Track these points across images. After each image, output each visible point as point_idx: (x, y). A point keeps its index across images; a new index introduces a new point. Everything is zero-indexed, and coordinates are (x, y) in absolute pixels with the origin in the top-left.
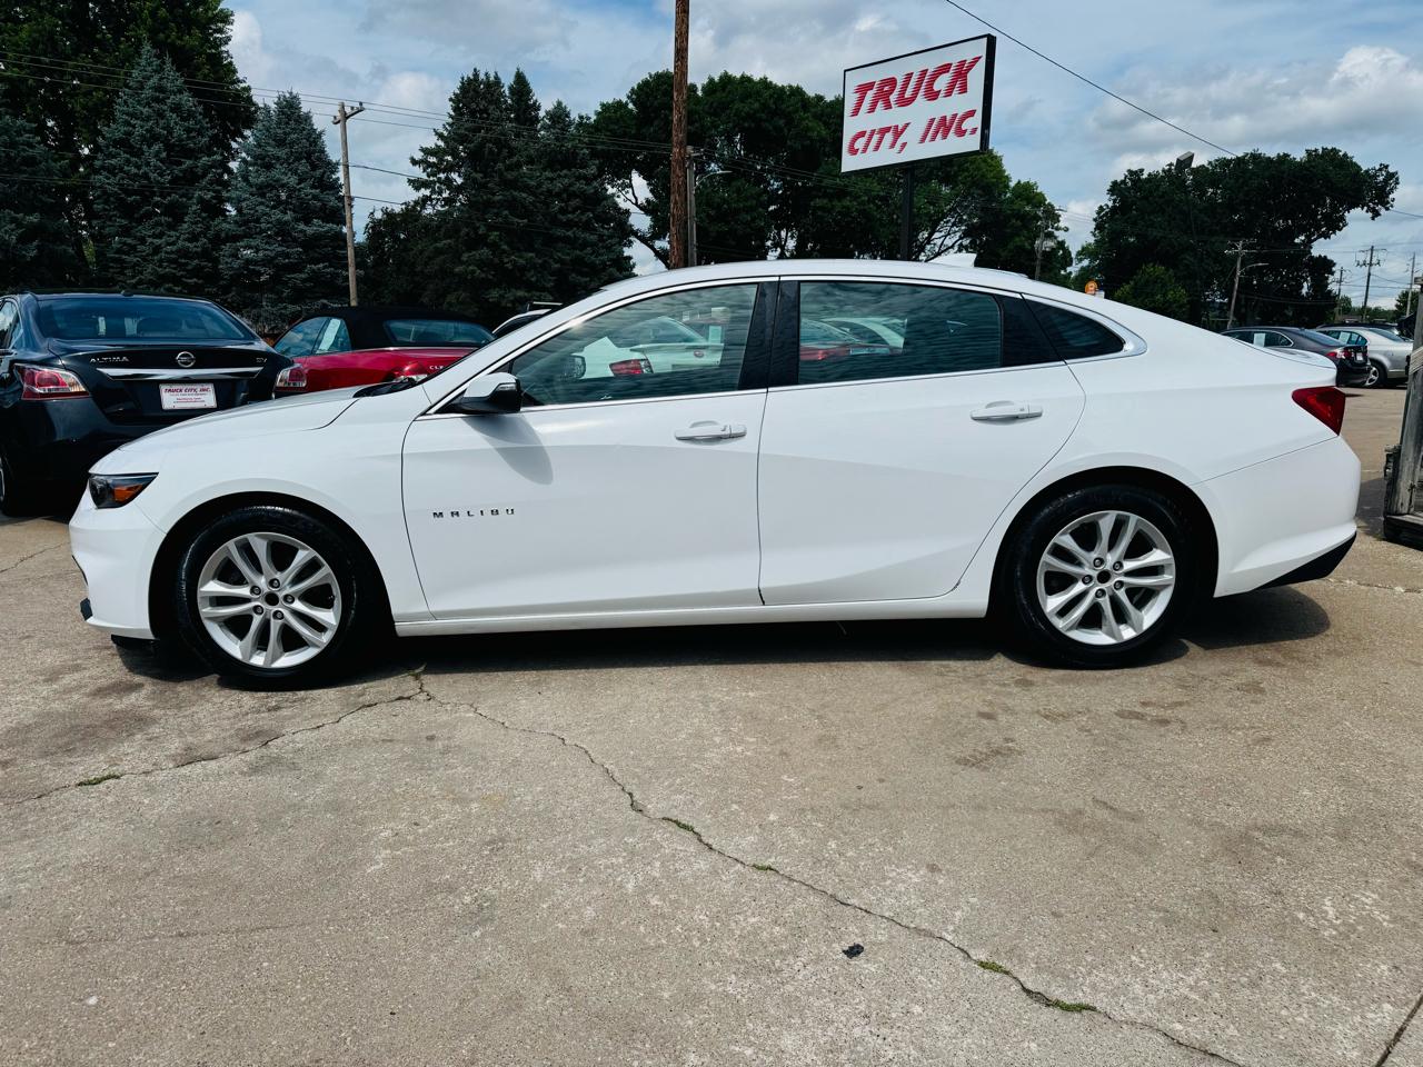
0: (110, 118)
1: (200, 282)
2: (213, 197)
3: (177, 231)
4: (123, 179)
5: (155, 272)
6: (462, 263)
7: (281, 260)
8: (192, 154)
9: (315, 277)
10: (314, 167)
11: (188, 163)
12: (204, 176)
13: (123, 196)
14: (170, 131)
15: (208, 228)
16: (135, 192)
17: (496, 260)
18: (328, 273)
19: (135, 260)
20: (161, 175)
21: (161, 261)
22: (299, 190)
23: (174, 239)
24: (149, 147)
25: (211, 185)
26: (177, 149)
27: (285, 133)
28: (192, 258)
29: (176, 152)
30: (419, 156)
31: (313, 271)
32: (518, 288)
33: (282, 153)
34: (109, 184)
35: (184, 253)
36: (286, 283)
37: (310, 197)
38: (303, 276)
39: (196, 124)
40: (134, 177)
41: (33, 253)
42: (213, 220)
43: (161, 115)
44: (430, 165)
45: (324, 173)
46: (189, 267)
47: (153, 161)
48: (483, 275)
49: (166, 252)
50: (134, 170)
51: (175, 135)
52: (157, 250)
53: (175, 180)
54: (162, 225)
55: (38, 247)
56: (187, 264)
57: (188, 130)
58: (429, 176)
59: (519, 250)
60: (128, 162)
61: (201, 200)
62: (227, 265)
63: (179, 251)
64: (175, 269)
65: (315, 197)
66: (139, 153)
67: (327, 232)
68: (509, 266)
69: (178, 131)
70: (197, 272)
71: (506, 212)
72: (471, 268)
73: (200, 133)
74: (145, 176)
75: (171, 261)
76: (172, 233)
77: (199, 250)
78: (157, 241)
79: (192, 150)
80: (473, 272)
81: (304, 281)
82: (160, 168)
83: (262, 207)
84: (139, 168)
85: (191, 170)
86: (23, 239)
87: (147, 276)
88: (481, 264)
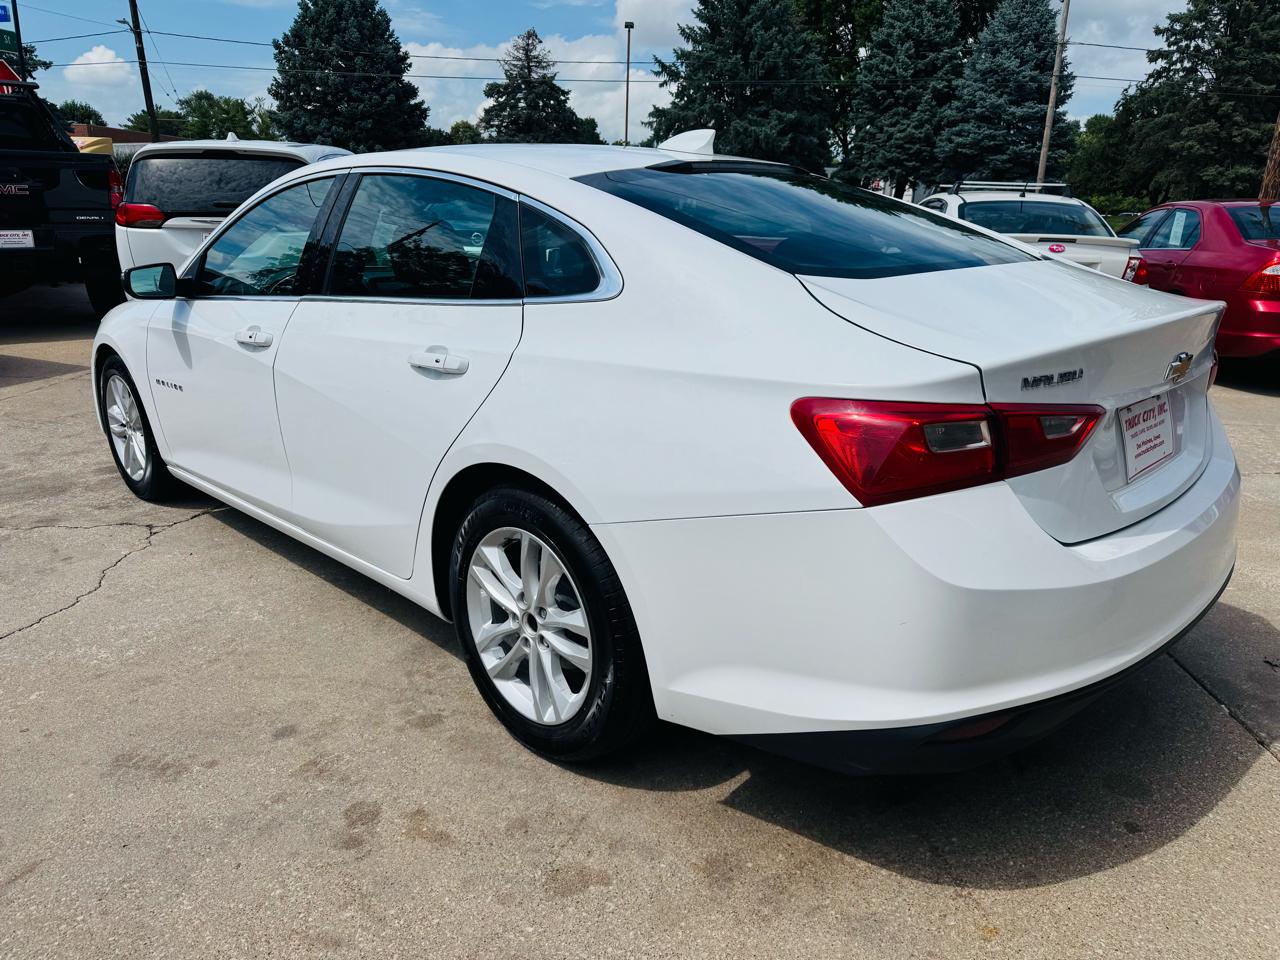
0: (881, 23)
1: (918, 164)
2: (945, 87)
3: (908, 119)
4: (876, 76)
5: (884, 156)
6: (1182, 138)
7: (987, 143)
8: (936, 47)
9: (1017, 156)
10: (1040, 48)
11: (932, 55)
12: (943, 66)
13: (874, 91)
14: (921, 27)
15: (934, 115)
16: (884, 88)
17: (1223, 134)
18: (1028, 154)
19: (872, 146)
20: (906, 70)
21: (891, 146)
22: (1018, 73)
23: (905, 127)
24: (902, 45)
25: (946, 74)
26: (925, 44)
27: (1019, 18)
28: (914, 143)
29: (923, 46)
30: (1165, 24)
31: (1015, 152)
32: (1245, 164)
33: (1010, 38)
34: (866, 82)
35: (911, 139)
36: (988, 164)
37: (1027, 79)
38: (1005, 157)
39: (946, 19)
40: (884, 74)
41: (786, 144)
42: (941, 107)
43: (918, 15)
44: (1174, 33)
45: (1048, 54)
46: (911, 151)
47: (902, 57)
48: (1203, 151)
49: (897, 139)
50: (886, 67)
51: (925, 31)
52: (890, 136)
53: (916, 75)
54: (899, 114)
55: (790, 139)
56: (910, 149)
57: (937, 26)
58: (1169, 46)
59: (1257, 120)
60: (884, 60)
61: (935, 89)
62: (943, 147)
63: (906, 137)
64: (899, 153)
65: (1033, 79)
66: (892, 52)
67: (1037, 112)
68: (1238, 140)
69: (929, 28)
70: (917, 155)
71: (1250, 78)
72: (1190, 143)
73: (948, 28)
74: (894, 72)
75: (898, 147)
76: (905, 122)
77: (922, 135)
78: (892, 130)
79: (938, 44)
80: (1191, 147)
81: (1004, 161)
82: (906, 64)
83: (980, 92)
84: (890, 65)
85: (933, 62)
86: (782, 133)
87: (878, 160)
88: (1203, 139)
